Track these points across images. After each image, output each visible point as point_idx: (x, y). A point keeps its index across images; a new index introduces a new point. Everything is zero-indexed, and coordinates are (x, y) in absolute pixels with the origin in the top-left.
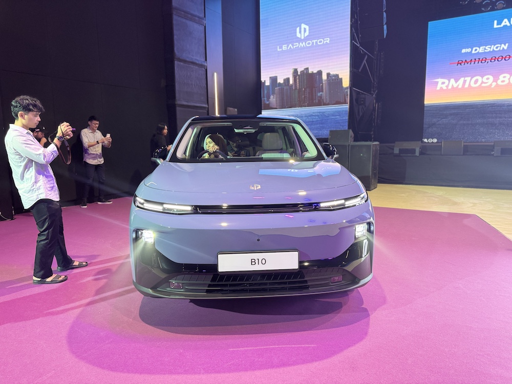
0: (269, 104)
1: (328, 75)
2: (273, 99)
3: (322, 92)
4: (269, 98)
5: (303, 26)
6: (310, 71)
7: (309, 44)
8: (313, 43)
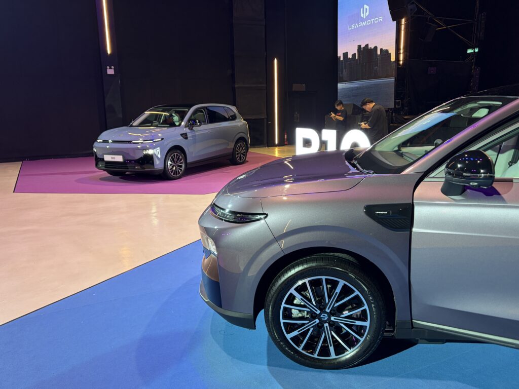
0: (342, 77)
1: (381, 50)
2: (345, 73)
3: (377, 66)
4: (342, 72)
5: (366, 6)
6: (369, 47)
7: (369, 22)
8: (371, 21)
